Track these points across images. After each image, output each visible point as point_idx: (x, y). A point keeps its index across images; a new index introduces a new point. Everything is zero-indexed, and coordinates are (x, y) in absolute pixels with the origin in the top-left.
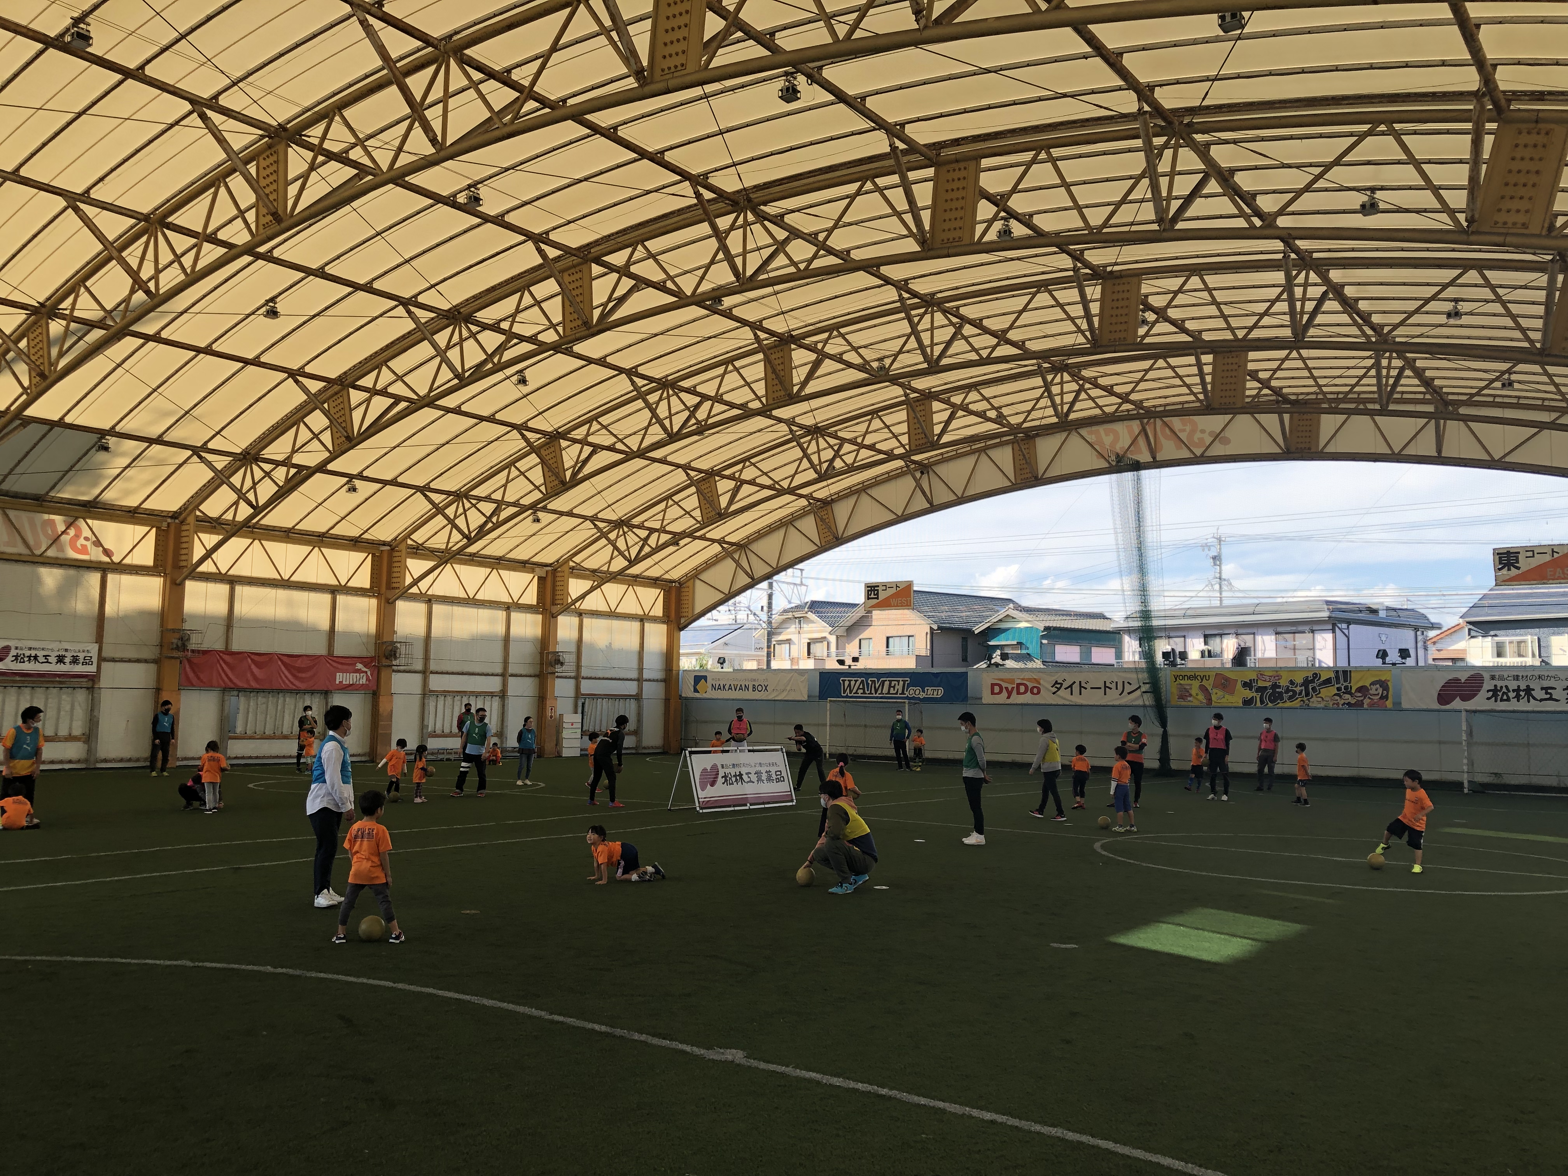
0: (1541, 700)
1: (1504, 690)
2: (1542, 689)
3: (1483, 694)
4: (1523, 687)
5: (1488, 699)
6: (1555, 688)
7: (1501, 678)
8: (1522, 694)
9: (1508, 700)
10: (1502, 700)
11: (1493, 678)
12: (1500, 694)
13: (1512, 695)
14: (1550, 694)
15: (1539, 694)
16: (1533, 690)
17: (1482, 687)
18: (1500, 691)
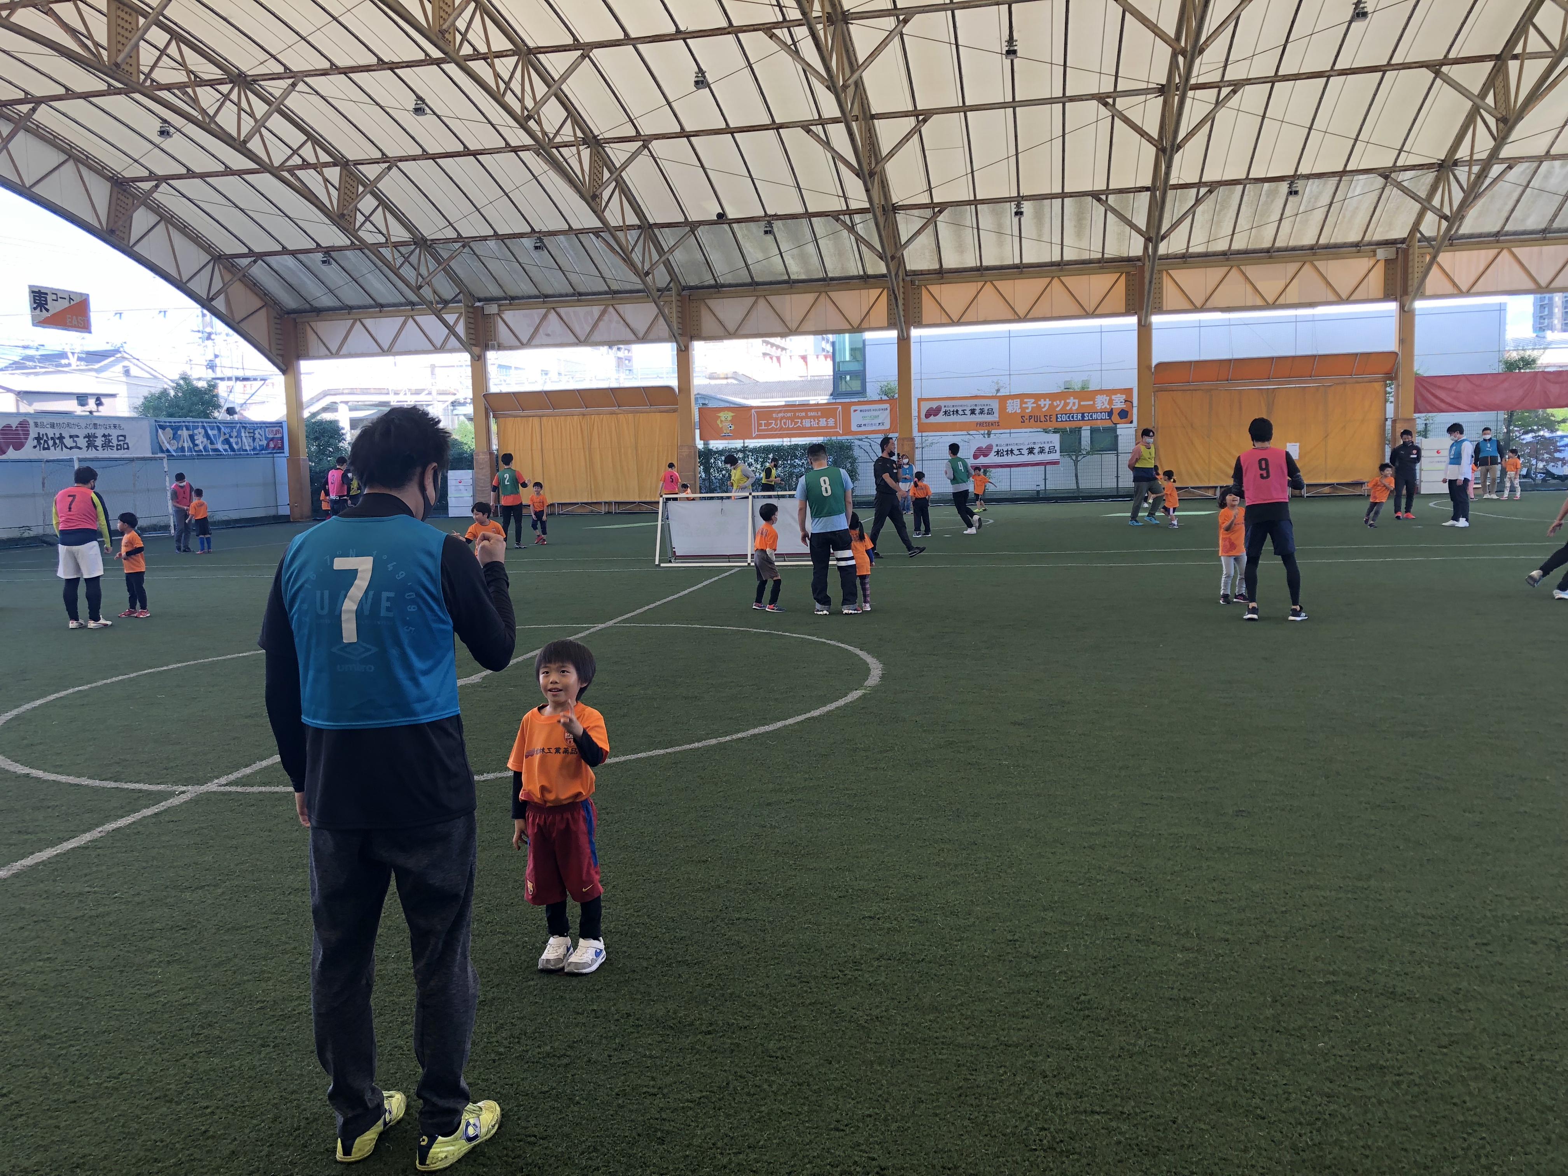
0: (71, 448)
1: (45, 438)
2: (71, 437)
3: (31, 442)
4: (57, 435)
5: (35, 447)
6: (77, 436)
7: (43, 426)
8: (57, 441)
9: (48, 448)
10: (44, 449)
11: (36, 425)
12: (42, 442)
13: (51, 443)
14: (75, 442)
15: (68, 442)
16: (64, 438)
17: (28, 434)
18: (42, 439)
